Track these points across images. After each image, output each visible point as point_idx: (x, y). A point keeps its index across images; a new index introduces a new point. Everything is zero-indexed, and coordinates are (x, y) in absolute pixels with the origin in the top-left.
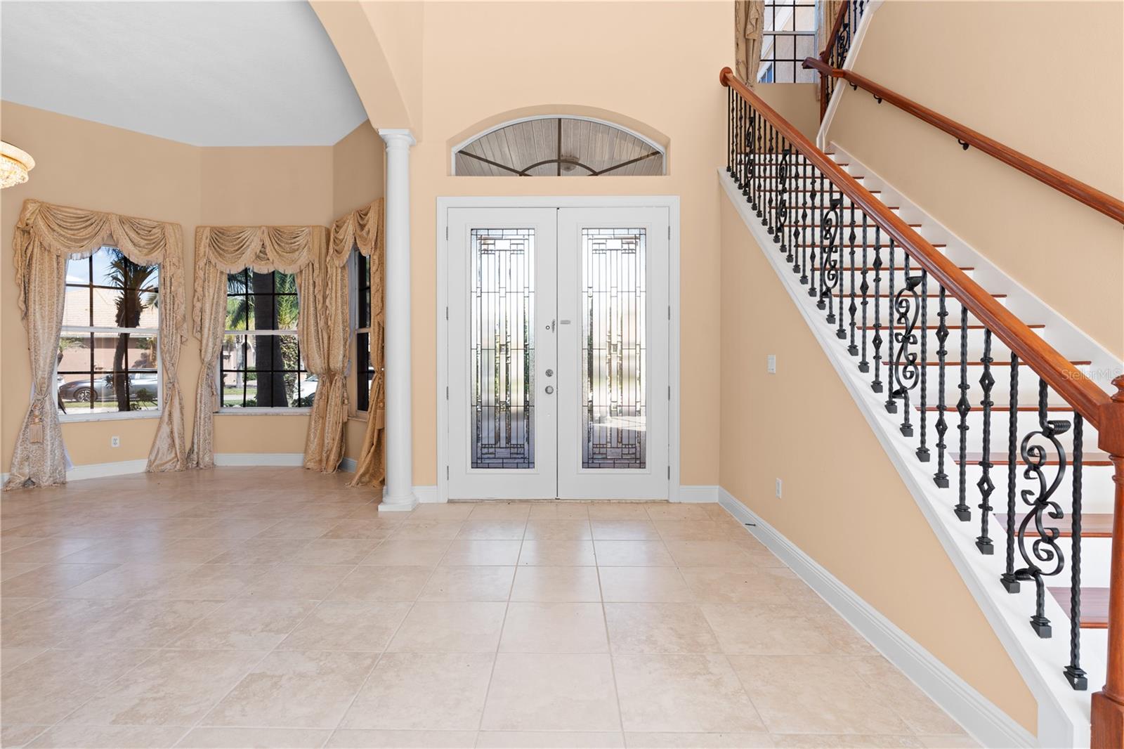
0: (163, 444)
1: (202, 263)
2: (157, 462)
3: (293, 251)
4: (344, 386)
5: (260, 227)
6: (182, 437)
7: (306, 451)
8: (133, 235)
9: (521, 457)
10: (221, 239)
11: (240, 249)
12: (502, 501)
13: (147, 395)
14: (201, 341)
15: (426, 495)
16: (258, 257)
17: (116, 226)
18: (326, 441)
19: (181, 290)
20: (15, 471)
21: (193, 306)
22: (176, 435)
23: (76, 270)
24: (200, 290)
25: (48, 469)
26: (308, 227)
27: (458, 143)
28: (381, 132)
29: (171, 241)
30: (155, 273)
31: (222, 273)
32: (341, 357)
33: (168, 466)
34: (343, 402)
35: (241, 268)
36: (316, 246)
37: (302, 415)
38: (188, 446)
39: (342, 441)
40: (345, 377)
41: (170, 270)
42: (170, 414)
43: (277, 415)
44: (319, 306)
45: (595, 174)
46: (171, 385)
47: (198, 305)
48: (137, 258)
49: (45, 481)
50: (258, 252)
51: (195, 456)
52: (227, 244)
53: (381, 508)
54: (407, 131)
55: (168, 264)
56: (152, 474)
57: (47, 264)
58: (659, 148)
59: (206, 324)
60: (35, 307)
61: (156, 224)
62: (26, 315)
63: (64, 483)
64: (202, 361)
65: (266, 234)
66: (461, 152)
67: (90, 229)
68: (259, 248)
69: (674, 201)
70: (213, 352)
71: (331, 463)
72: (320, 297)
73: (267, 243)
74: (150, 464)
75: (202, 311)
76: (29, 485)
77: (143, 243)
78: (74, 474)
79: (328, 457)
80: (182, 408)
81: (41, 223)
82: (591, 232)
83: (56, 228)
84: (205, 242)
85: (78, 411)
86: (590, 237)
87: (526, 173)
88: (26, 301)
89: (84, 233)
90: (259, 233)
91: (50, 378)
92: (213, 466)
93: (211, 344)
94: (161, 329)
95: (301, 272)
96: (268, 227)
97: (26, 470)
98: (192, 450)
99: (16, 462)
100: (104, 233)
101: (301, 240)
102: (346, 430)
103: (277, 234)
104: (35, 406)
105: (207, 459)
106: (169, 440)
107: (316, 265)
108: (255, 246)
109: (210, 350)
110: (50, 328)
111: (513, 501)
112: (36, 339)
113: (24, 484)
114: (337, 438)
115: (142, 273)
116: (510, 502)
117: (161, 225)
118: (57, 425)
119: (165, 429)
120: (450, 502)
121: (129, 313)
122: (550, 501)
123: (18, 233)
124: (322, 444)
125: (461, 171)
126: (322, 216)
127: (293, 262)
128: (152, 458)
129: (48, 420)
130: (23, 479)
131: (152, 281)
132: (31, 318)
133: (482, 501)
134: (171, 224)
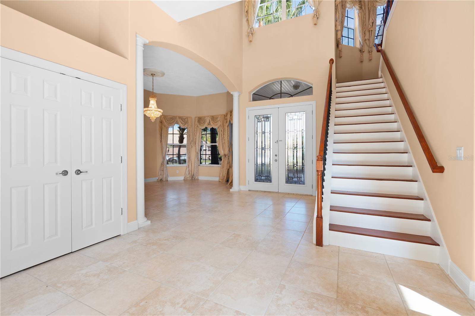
0: (187, 173)
1: (196, 127)
2: (186, 178)
3: (216, 122)
4: (228, 159)
5: (209, 116)
6: (191, 171)
7: (219, 177)
8: (181, 121)
9: (268, 179)
10: (200, 120)
11: (204, 122)
12: (263, 191)
13: (185, 161)
14: (196, 147)
15: (243, 188)
16: (208, 124)
17: (178, 119)
18: (224, 174)
19: (191, 134)
20: (159, 177)
21: (194, 138)
22: (190, 171)
23: (170, 130)
24: (195, 133)
25: (165, 177)
26: (220, 115)
27: (253, 91)
28: (231, 93)
29: (189, 121)
30: (186, 130)
31: (200, 129)
32: (227, 151)
33: (188, 179)
34: (228, 163)
35: (205, 127)
36: (222, 120)
37: (219, 167)
38: (193, 174)
39: (228, 174)
40: (229, 157)
41: (189, 129)
42: (189, 165)
43: (213, 166)
44: (223, 137)
45: (292, 96)
46: (189, 158)
47: (195, 137)
48: (182, 127)
49: (164, 180)
50: (208, 122)
51: (194, 176)
52: (202, 121)
53: (231, 190)
54: (237, 92)
55: (188, 128)
56: (185, 180)
57: (165, 130)
58: (311, 86)
59: (197, 142)
60: (163, 140)
61: (186, 117)
62: (161, 141)
63: (167, 181)
64: (196, 152)
65: (210, 118)
66: (254, 94)
67: (173, 120)
68: (209, 122)
69: (314, 103)
70: (198, 150)
71: (225, 180)
72: (223, 135)
73: (210, 120)
74: (185, 178)
75: (196, 139)
76: (161, 180)
77: (183, 123)
78: (170, 179)
79: (224, 178)
80: (191, 164)
81: (164, 120)
82: (288, 114)
83: (167, 121)
84: (197, 121)
85: (171, 165)
86: (288, 115)
87: (272, 98)
88: (161, 138)
89: (172, 122)
90: (209, 118)
91: (165, 156)
92: (198, 179)
93: (198, 148)
94: (187, 144)
95: (218, 127)
96: (211, 116)
97: (161, 177)
98: (193, 175)
99: (159, 175)
100: (176, 121)
101: (218, 119)
102: (229, 171)
103: (213, 118)
104: (162, 162)
105: (197, 177)
106: (188, 172)
107: (222, 126)
108: (208, 121)
109: (198, 149)
110: (165, 144)
111: (266, 192)
112: (163, 147)
113: (160, 180)
114: (226, 173)
115: (184, 130)
116: (265, 192)
117: (187, 118)
118: (166, 167)
119: (188, 169)
120: (249, 190)
121: (181, 139)
122: (276, 192)
123: (160, 123)
124: (223, 175)
125: (254, 100)
126: (224, 113)
127: (217, 125)
128: (185, 176)
129: (165, 166)
130: (160, 179)
131: (186, 131)
132: (162, 142)
133: (257, 191)
134: (189, 117)
